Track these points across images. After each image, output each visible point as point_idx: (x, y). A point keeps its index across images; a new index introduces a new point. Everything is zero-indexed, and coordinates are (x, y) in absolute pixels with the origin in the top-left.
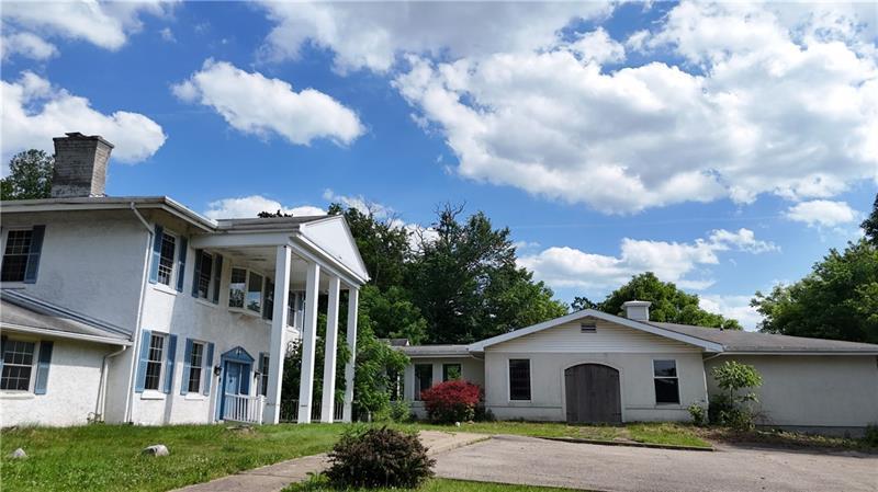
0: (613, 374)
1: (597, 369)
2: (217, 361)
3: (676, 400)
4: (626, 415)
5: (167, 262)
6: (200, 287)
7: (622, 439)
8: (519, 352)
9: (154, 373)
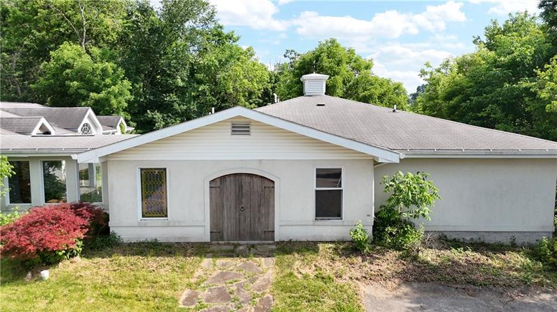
0: (267, 185)
1: (248, 179)
3: (338, 215)
8: (152, 160)
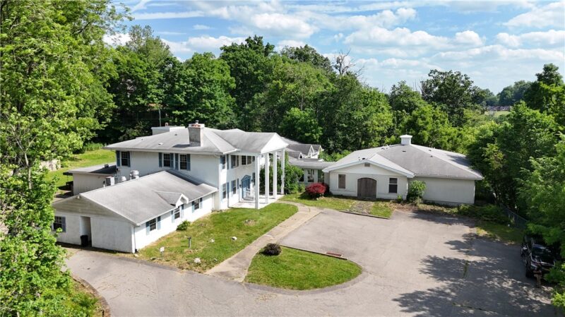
1: (369, 180)
2: (240, 183)
3: (396, 192)
4: (378, 196)
5: (224, 163)
6: (233, 165)
7: (365, 211)
8: (342, 172)
9: (224, 193)
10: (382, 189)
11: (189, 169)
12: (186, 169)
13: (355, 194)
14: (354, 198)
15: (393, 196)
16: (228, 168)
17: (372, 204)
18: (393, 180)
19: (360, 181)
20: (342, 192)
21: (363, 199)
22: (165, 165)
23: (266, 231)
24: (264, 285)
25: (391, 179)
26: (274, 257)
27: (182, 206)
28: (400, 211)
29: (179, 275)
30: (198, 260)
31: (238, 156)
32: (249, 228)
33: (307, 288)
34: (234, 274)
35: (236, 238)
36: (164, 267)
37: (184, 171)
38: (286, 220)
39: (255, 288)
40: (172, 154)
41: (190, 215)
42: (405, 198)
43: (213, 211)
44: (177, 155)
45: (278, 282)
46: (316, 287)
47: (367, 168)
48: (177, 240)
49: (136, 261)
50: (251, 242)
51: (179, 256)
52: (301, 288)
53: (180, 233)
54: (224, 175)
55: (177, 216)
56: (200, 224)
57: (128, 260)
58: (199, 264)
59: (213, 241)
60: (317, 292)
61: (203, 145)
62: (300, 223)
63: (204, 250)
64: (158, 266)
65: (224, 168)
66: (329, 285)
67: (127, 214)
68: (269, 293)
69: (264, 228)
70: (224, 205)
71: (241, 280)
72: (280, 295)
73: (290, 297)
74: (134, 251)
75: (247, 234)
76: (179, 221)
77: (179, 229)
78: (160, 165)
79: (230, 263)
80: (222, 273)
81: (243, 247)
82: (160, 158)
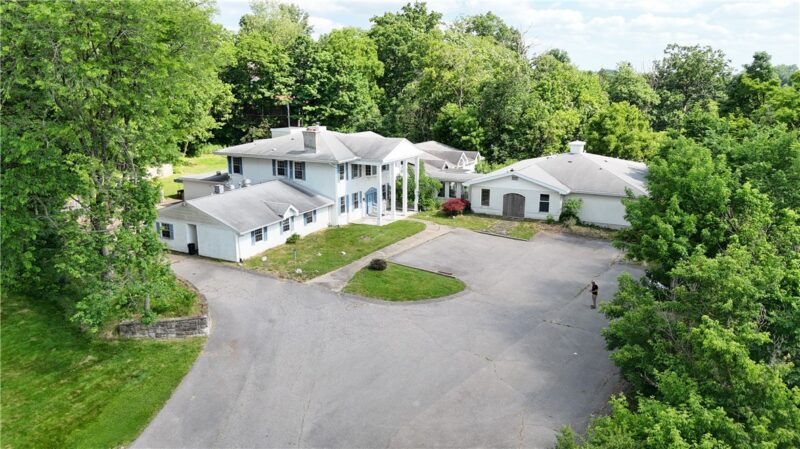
0: (522, 199)
1: (516, 196)
2: (364, 196)
3: (547, 210)
4: (527, 215)
5: (342, 173)
6: (354, 175)
7: (504, 232)
8: (486, 187)
9: (343, 208)
10: (532, 208)
11: (304, 179)
12: (301, 178)
13: (500, 213)
14: (498, 217)
15: (544, 216)
16: (347, 178)
17: (517, 224)
18: (545, 197)
19: (507, 197)
20: (485, 210)
21: (508, 219)
22: (279, 174)
23: (379, 248)
24: (360, 296)
25: (542, 196)
26: (377, 272)
27: (292, 217)
28: (547, 233)
29: (278, 282)
30: (299, 271)
31: (360, 166)
32: (363, 244)
33: (402, 300)
34: (333, 285)
35: (344, 253)
36: (266, 276)
37: (299, 182)
38: (408, 239)
39: (350, 297)
40: (286, 161)
41: (301, 228)
42: (557, 218)
43: (329, 226)
44: (291, 162)
45: (372, 294)
46: (409, 299)
47: (515, 182)
48: (284, 252)
49: (239, 270)
50: (360, 257)
51: (282, 267)
52: (394, 300)
53: (288, 246)
54: (343, 187)
55: (286, 228)
56: (311, 238)
57: (232, 268)
58: (300, 275)
59: (320, 254)
60: (410, 304)
61: (319, 152)
62: (422, 241)
63: (309, 263)
64: (259, 275)
65: (342, 178)
66: (423, 298)
67: (231, 223)
68: (361, 302)
69: (380, 245)
70: (343, 220)
71: (337, 291)
72: (371, 304)
73: (381, 306)
74: (238, 261)
75: (359, 250)
76: (288, 234)
77: (289, 242)
78: (274, 174)
79: (332, 275)
80: (321, 284)
81: (350, 262)
82: (274, 165)
